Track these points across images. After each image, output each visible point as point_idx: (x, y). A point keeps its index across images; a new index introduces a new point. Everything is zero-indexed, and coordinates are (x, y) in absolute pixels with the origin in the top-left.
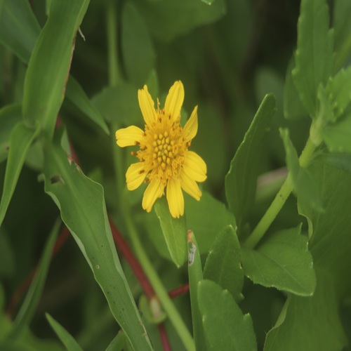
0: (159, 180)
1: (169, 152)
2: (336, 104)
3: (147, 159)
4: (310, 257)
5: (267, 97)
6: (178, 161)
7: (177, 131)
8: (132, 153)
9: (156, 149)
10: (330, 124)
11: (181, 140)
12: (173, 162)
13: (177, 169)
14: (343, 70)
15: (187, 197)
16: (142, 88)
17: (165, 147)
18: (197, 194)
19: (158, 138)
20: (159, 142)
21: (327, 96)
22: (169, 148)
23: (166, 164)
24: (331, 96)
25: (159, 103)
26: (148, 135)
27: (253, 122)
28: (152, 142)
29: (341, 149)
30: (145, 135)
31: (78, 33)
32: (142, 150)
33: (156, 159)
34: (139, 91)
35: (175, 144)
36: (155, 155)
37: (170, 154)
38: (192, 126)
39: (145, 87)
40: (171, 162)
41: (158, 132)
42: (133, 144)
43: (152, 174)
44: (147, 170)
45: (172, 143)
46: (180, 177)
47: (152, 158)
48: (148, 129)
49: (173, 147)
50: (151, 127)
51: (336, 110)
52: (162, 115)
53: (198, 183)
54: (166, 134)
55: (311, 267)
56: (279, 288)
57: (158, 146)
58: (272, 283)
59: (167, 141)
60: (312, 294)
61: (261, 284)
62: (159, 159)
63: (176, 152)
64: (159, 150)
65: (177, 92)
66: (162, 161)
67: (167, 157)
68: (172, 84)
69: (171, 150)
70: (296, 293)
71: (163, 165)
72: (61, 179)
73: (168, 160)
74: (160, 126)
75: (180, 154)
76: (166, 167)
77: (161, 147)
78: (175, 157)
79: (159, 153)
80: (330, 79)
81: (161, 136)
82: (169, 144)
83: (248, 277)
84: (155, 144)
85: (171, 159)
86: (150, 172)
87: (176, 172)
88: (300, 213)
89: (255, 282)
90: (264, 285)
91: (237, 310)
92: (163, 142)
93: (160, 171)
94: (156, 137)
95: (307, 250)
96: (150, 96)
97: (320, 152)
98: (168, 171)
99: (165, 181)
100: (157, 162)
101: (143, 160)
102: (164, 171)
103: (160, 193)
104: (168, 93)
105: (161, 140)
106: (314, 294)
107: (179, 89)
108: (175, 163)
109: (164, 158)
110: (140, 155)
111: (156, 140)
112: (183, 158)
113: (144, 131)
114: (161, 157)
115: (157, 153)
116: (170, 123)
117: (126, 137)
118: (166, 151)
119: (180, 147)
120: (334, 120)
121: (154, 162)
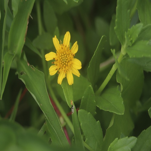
0: (63, 72)
1: (66, 60)
2: (131, 39)
3: (58, 64)
4: (122, 99)
5: (103, 37)
6: (70, 63)
7: (69, 51)
8: (52, 63)
9: (61, 60)
10: (129, 46)
11: (71, 55)
12: (68, 64)
13: (70, 66)
14: (134, 26)
15: (75, 76)
16: (54, 37)
17: (65, 58)
18: (78, 74)
19: (62, 55)
20: (62, 57)
21: (128, 36)
22: (66, 58)
23: (66, 65)
24: (129, 36)
25: (61, 42)
26: (58, 55)
27: (98, 47)
28: (60, 57)
29: (134, 56)
30: (57, 55)
31: (30, 16)
32: (56, 61)
33: (62, 63)
34: (53, 38)
35: (68, 57)
36: (61, 62)
37: (67, 61)
38: (76, 47)
39: (55, 36)
40: (67, 64)
41: (62, 53)
42: (52, 59)
43: (60, 70)
44: (58, 68)
45: (67, 56)
46: (71, 69)
47: (60, 64)
48: (58, 52)
49: (68, 58)
50: (59, 52)
51: (131, 41)
52: (63, 46)
53: (78, 70)
54: (65, 53)
55: (123, 103)
56: (110, 111)
57: (62, 58)
58: (107, 110)
59: (65, 56)
60: (123, 114)
61: (103, 109)
62: (63, 63)
63: (69, 60)
64: (63, 60)
65: (67, 36)
66: (64, 64)
67: (66, 62)
68: (66, 33)
69: (67, 59)
70: (117, 113)
71: (65, 65)
72: (25, 73)
73: (66, 63)
74: (62, 51)
75: (71, 60)
76: (65, 66)
77: (63, 59)
78: (69, 62)
79: (63, 61)
80: (129, 29)
81: (63, 54)
82: (66, 57)
83: (98, 107)
84: (61, 58)
85: (67, 62)
86: (60, 69)
87: (70, 67)
88: (117, 82)
89: (101, 109)
90: (105, 110)
91: (94, 120)
92: (64, 56)
93: (64, 68)
94: (61, 55)
95: (121, 96)
96: (57, 39)
97: (125, 57)
98: (67, 68)
99: (65, 72)
100: (62, 64)
101: (57, 65)
102: (65, 68)
103: (64, 76)
104: (64, 37)
105: (63, 56)
106: (124, 114)
107: (68, 35)
108: (69, 64)
109: (65, 62)
110: (55, 63)
111: (61, 56)
112: (72, 62)
113: (56, 53)
114: (64, 62)
115: (62, 61)
116: (66, 49)
117: (49, 57)
118: (65, 60)
119: (70, 57)
120: (131, 45)
121: (61, 65)
